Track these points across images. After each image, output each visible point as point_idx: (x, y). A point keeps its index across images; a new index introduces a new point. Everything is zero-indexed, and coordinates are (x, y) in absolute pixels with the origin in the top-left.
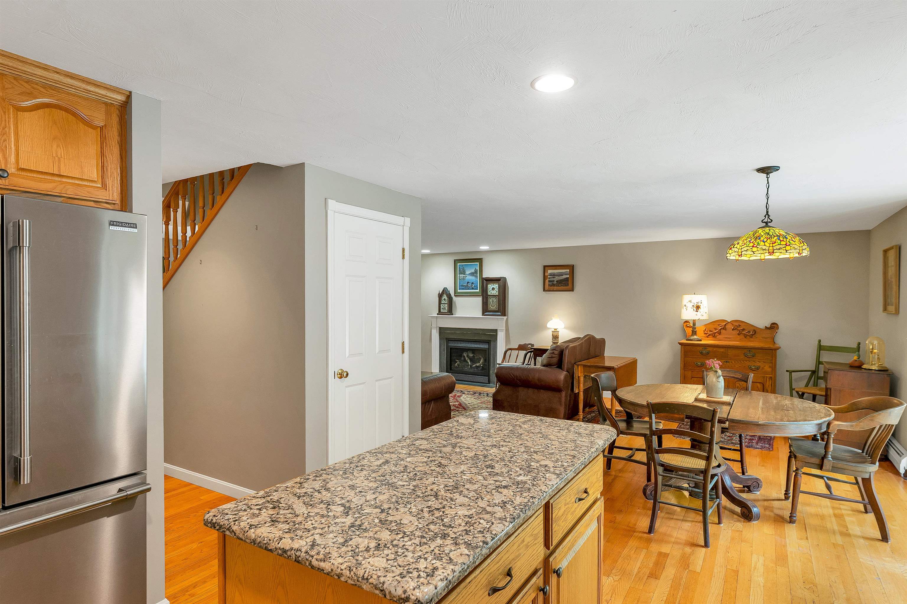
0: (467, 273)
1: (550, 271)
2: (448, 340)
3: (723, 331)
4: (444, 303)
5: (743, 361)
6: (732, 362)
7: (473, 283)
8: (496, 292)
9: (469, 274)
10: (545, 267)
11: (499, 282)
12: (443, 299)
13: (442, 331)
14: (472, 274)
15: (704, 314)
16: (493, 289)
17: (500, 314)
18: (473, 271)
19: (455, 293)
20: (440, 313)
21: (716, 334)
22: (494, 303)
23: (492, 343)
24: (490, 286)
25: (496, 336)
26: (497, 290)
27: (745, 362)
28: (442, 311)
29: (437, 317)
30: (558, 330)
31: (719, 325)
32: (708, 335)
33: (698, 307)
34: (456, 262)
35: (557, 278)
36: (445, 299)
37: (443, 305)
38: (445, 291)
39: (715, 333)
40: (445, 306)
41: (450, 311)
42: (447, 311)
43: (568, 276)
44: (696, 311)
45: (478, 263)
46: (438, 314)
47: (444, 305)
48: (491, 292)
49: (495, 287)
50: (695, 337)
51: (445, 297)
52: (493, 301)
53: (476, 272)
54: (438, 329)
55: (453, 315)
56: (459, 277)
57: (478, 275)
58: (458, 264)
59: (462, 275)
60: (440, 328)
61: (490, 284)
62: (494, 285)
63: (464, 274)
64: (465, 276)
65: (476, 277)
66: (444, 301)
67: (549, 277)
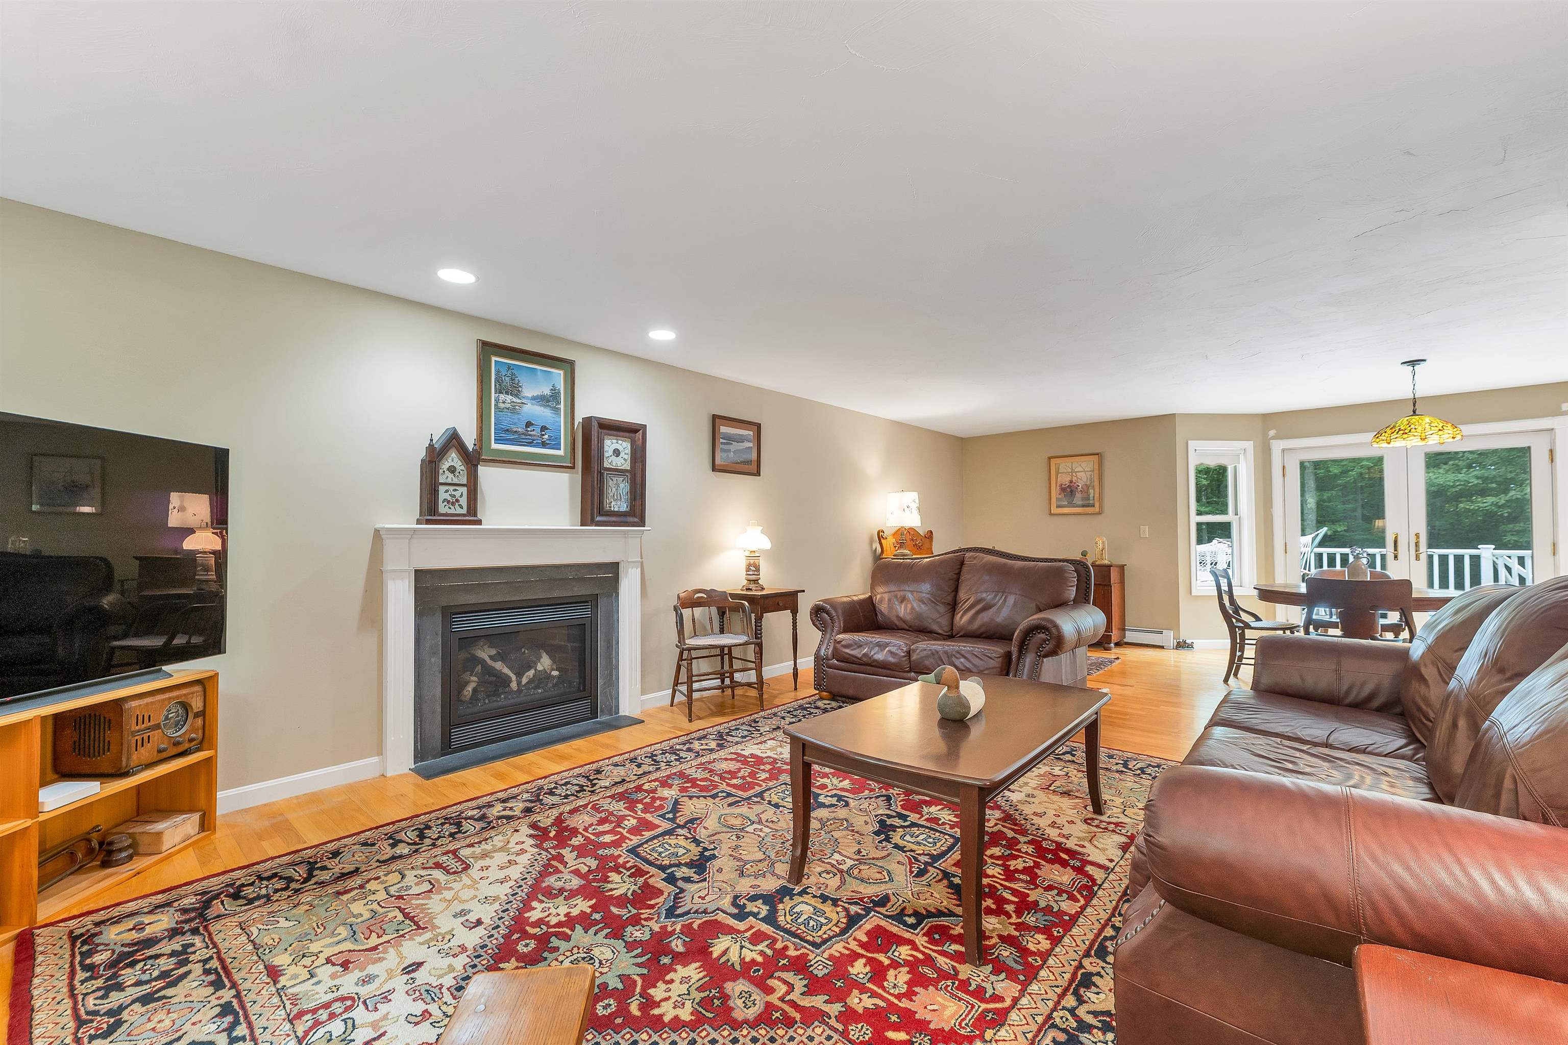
0: (528, 392)
1: (723, 429)
2: (450, 613)
4: (449, 481)
7: (544, 428)
8: (623, 461)
9: (534, 398)
10: (715, 418)
11: (632, 435)
12: (442, 466)
13: (426, 582)
14: (542, 400)
16: (617, 453)
17: (636, 520)
18: (547, 391)
19: (482, 454)
20: (427, 515)
22: (620, 490)
23: (602, 602)
24: (611, 444)
25: (615, 580)
26: (628, 457)
28: (443, 508)
29: (415, 530)
34: (487, 349)
35: (733, 446)
36: (452, 470)
37: (447, 488)
38: (453, 440)
40: (457, 494)
42: (462, 512)
43: (751, 445)
45: (562, 372)
47: (452, 488)
48: (611, 461)
49: (621, 449)
50: (902, 551)
51: (449, 459)
52: (617, 486)
53: (555, 395)
54: (415, 575)
55: (479, 522)
56: (497, 401)
57: (562, 406)
58: (494, 359)
59: (510, 397)
60: (417, 572)
61: (610, 437)
62: (620, 442)
63: (516, 396)
64: (519, 401)
65: (556, 410)
66: (451, 475)
67: (722, 441)
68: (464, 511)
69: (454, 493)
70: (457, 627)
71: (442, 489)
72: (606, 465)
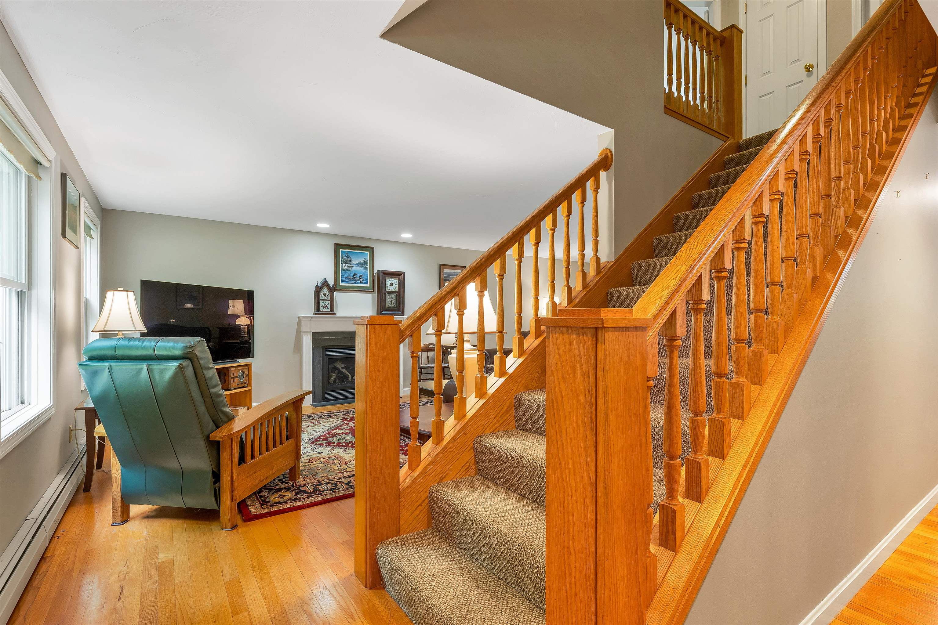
0: (354, 262)
1: (445, 270)
2: (325, 348)
4: (324, 299)
7: (361, 276)
8: (394, 288)
9: (357, 264)
10: (441, 265)
11: (399, 277)
12: (321, 294)
13: (316, 336)
14: (360, 265)
16: (392, 284)
17: (400, 312)
18: (362, 261)
19: (337, 287)
20: (316, 312)
22: (393, 300)
24: (388, 281)
26: (397, 286)
28: (321, 309)
29: (312, 317)
34: (338, 247)
36: (325, 294)
37: (323, 301)
38: (325, 283)
40: (327, 304)
41: (333, 310)
45: (368, 252)
46: (313, 314)
47: (325, 301)
48: (389, 288)
49: (393, 283)
51: (324, 290)
52: (392, 298)
53: (365, 262)
54: (312, 334)
55: (335, 314)
56: (342, 266)
57: (368, 266)
58: (341, 250)
59: (347, 264)
61: (388, 278)
62: (393, 280)
63: (350, 264)
64: (351, 266)
65: (366, 268)
66: (324, 297)
67: (444, 276)
68: (329, 310)
69: (325, 303)
70: (327, 354)
71: (321, 302)
72: (387, 290)
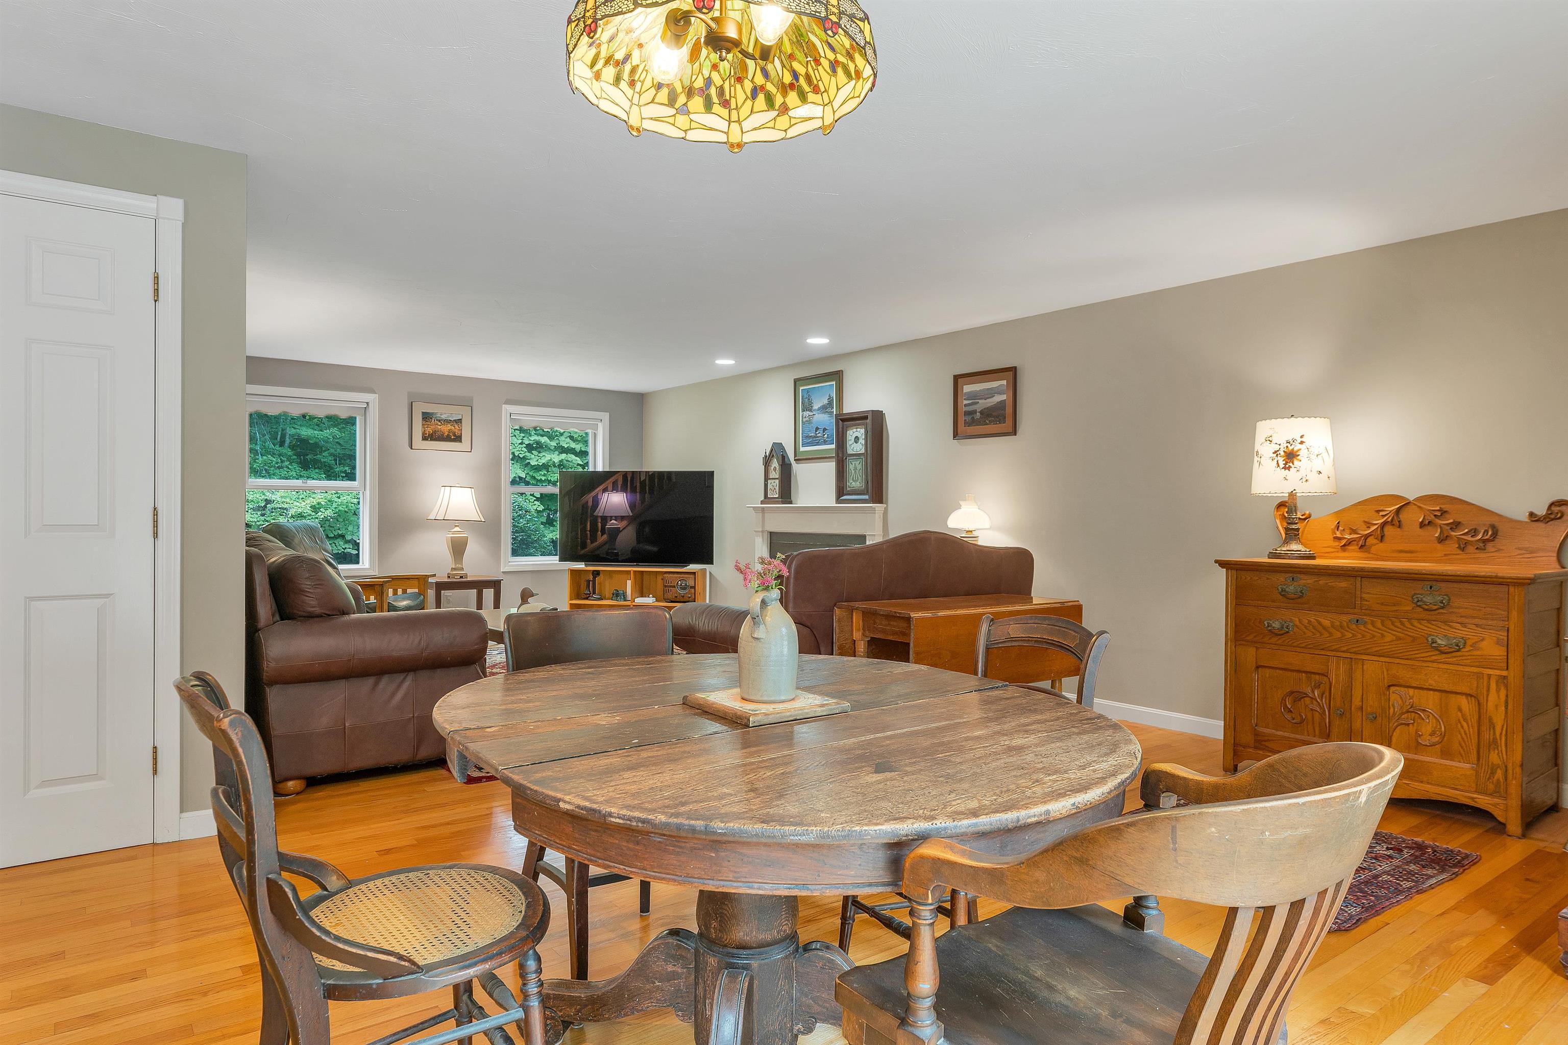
0: (816, 406)
1: (967, 388)
3: (1389, 530)
4: (774, 476)
5: (1409, 620)
6: (1373, 623)
7: (825, 430)
8: (861, 446)
9: (819, 409)
10: (957, 378)
11: (865, 422)
12: (772, 468)
13: (773, 539)
14: (823, 409)
15: (1313, 477)
16: (857, 439)
17: (866, 497)
18: (826, 401)
19: (795, 456)
20: (767, 499)
21: (1371, 540)
22: (857, 471)
24: (851, 434)
26: (863, 442)
27: (1416, 623)
28: (769, 495)
29: (762, 508)
30: (975, 534)
31: (1378, 511)
32: (1343, 542)
33: (1291, 456)
34: (797, 382)
35: (983, 404)
36: (775, 467)
37: (771, 480)
38: (777, 450)
39: (1367, 537)
40: (775, 484)
41: (786, 494)
42: (777, 496)
43: (1004, 397)
44: (1285, 468)
45: (834, 383)
46: (762, 502)
47: (773, 481)
48: (852, 447)
49: (859, 435)
50: (1295, 546)
51: (775, 464)
52: (855, 469)
53: (830, 403)
54: (767, 536)
55: (791, 503)
56: (803, 417)
57: (835, 409)
58: (802, 388)
59: (808, 412)
60: (771, 533)
61: (852, 427)
62: (858, 430)
63: (811, 411)
64: (812, 414)
65: (832, 414)
66: (774, 473)
67: (966, 402)
69: (773, 484)
71: (769, 482)
72: (850, 451)
